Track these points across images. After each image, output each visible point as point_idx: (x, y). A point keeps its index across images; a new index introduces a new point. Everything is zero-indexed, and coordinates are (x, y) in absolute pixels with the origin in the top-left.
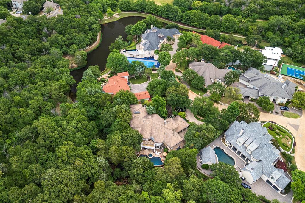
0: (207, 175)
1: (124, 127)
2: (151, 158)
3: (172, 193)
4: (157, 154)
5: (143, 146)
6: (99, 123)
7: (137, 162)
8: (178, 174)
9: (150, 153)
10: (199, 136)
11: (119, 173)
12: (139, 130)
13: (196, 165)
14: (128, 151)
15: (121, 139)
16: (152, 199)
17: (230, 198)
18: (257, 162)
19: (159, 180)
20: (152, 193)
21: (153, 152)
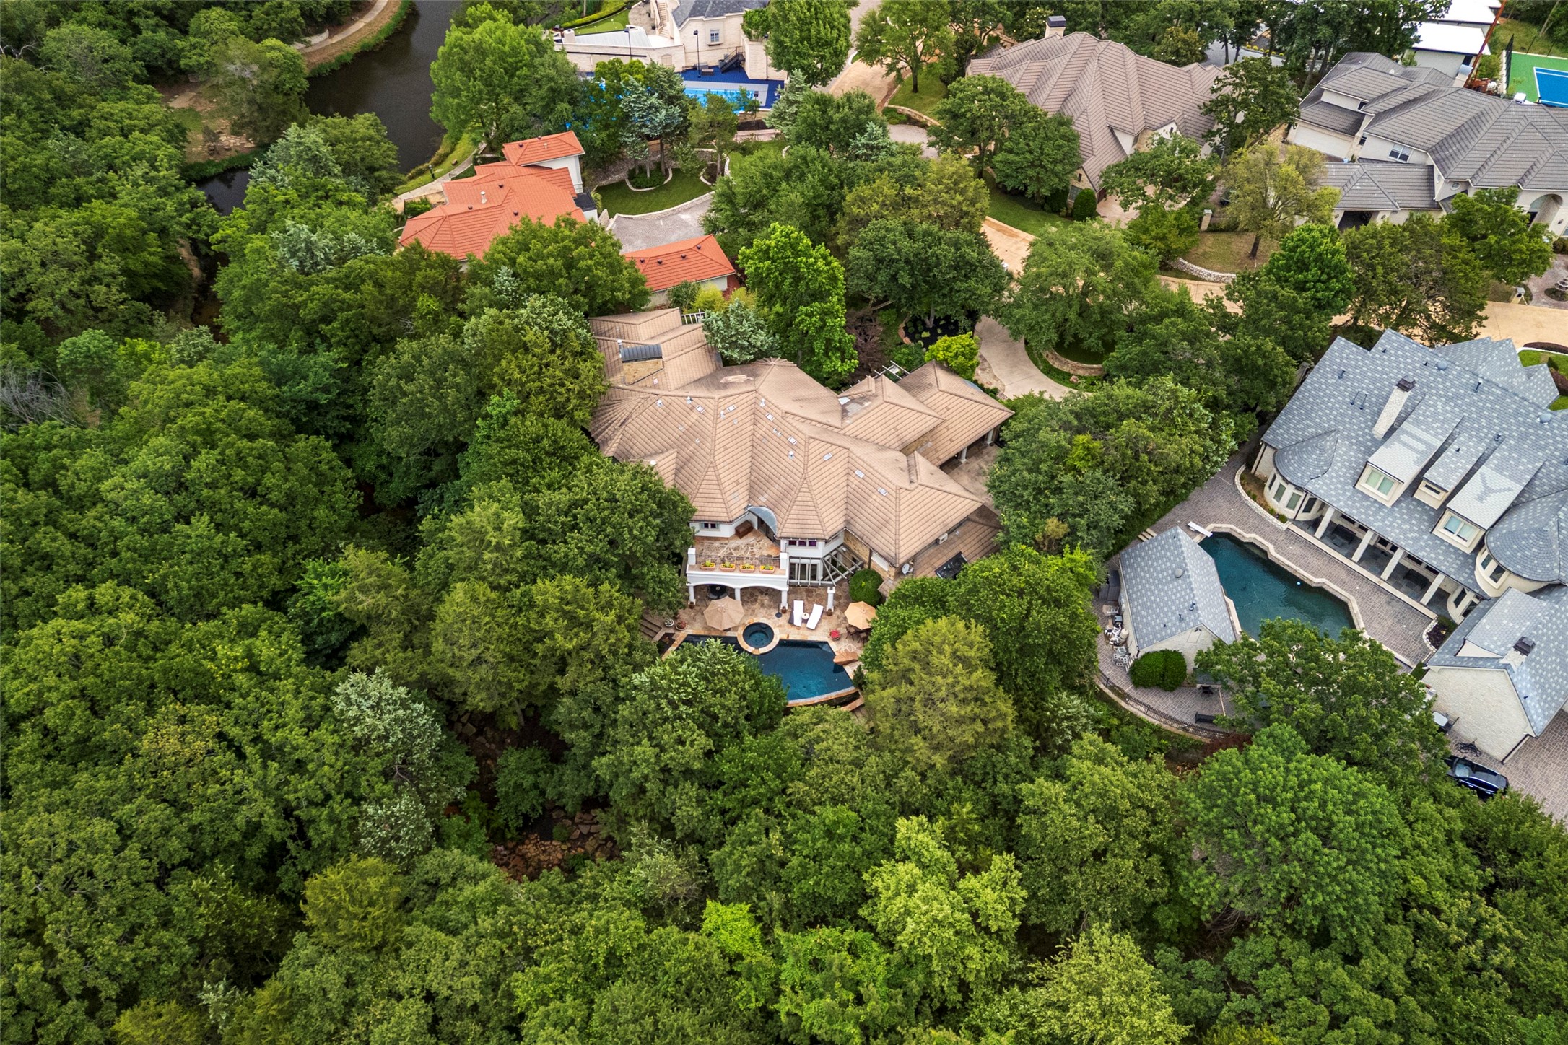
0: (1174, 728)
1: (548, 454)
2: (763, 650)
3: (938, 891)
4: (805, 621)
5: (696, 576)
6: (385, 461)
7: (654, 685)
8: (971, 740)
9: (756, 620)
10: (1099, 462)
11: (529, 780)
12: (663, 467)
13: (1091, 663)
14: (581, 613)
15: (527, 534)
16: (791, 960)
17: (1406, 881)
18: (1535, 594)
19: (835, 801)
20: (787, 905)
21: (774, 612)
